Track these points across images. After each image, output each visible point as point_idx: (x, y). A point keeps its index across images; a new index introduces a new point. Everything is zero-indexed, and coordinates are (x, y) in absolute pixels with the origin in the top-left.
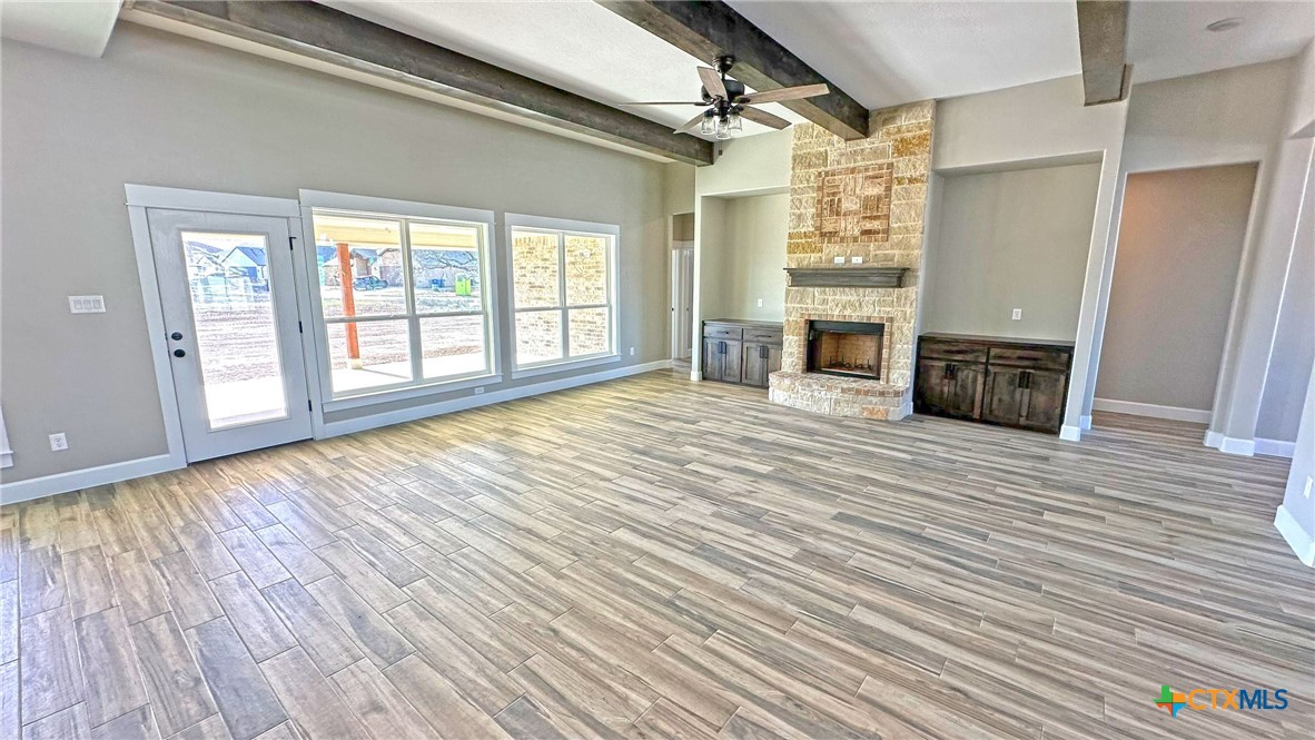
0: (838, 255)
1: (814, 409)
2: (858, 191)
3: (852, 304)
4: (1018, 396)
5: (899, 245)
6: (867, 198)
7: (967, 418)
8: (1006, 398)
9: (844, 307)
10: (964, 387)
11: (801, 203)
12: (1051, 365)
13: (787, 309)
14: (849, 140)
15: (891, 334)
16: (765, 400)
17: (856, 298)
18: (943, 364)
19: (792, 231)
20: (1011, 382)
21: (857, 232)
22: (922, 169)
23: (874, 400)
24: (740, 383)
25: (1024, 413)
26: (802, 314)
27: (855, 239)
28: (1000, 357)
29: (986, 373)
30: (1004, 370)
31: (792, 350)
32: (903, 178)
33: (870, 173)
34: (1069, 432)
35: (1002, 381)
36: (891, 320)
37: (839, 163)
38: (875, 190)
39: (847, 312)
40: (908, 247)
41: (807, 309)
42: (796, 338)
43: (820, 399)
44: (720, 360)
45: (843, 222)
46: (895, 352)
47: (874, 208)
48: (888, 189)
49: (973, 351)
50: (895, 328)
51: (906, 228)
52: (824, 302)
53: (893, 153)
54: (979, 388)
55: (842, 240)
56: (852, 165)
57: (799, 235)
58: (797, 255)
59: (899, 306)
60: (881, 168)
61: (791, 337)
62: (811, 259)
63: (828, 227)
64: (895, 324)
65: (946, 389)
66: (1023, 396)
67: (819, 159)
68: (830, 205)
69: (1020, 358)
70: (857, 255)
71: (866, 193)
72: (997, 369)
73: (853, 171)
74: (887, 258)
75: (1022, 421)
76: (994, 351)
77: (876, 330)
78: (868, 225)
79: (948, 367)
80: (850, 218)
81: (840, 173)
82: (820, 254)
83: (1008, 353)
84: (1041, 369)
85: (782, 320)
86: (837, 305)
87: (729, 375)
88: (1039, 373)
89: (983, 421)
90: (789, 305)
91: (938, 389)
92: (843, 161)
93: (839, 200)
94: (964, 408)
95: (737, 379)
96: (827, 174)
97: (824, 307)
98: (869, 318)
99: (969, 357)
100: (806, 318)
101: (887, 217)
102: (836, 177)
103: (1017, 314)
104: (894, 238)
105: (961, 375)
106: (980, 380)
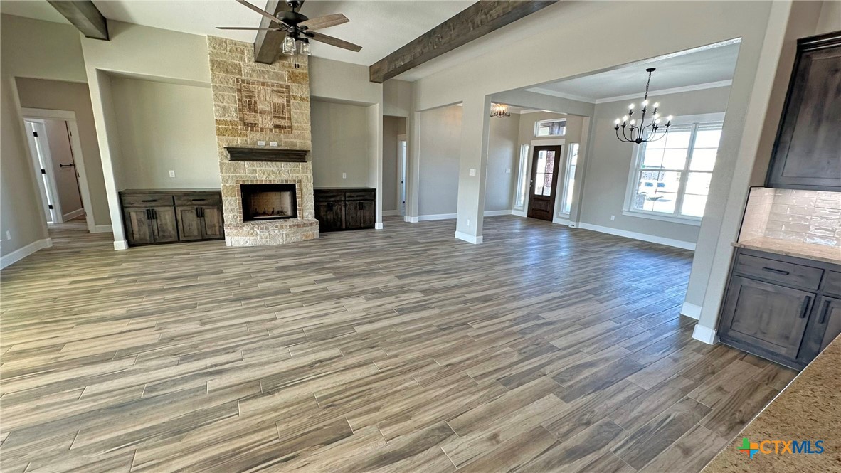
0: (260, 140)
1: (272, 243)
2: (268, 98)
3: (273, 173)
4: (358, 214)
5: (298, 137)
6: (274, 104)
7: (340, 229)
8: (354, 215)
9: (269, 175)
10: (337, 214)
11: (224, 99)
12: (369, 198)
13: (223, 178)
14: (257, 62)
15: (301, 190)
16: (224, 247)
17: (277, 169)
18: (326, 204)
19: (218, 118)
20: (355, 208)
21: (271, 126)
22: (306, 94)
23: (307, 228)
24: (178, 241)
25: (362, 221)
26: (237, 181)
27: (271, 130)
28: (350, 197)
29: (345, 205)
30: (353, 202)
31: (232, 207)
32: (296, 96)
33: (275, 89)
34: (379, 225)
35: (352, 207)
36: (300, 181)
37: (251, 76)
38: (279, 101)
39: (272, 178)
40: (304, 138)
41: (240, 177)
42: (234, 198)
43: (275, 236)
44: (151, 226)
45: (260, 118)
46: (304, 200)
47: (279, 112)
48: (288, 101)
49: (339, 195)
50: (302, 186)
51: (302, 127)
52: (254, 171)
53: (288, 80)
54: (343, 213)
55: (262, 130)
56: (261, 80)
57: (225, 122)
58: (226, 137)
59: (303, 173)
60: (282, 87)
61: (229, 198)
62: (239, 142)
63: (250, 120)
64: (303, 184)
65: (329, 217)
66: (360, 213)
67: (235, 69)
68: (248, 104)
69: (357, 196)
70: (274, 141)
71: (274, 101)
72: (350, 202)
73: (263, 84)
74: (292, 144)
75: (362, 225)
76: (348, 194)
77: (290, 188)
78: (278, 122)
79: (328, 204)
80: (264, 116)
81: (254, 83)
82: (245, 138)
83: (353, 194)
84: (365, 200)
85: (220, 186)
86: (263, 173)
87: (164, 236)
88: (366, 202)
89: (348, 229)
90: (224, 174)
91: (325, 217)
92: (255, 75)
93: (255, 102)
94: (338, 224)
95: (177, 239)
96: (243, 81)
97: (254, 175)
98: (286, 181)
99: (338, 198)
100: (241, 183)
101: (290, 119)
102: (251, 85)
103: (344, 176)
104: (296, 132)
105: (335, 208)
106: (343, 209)
